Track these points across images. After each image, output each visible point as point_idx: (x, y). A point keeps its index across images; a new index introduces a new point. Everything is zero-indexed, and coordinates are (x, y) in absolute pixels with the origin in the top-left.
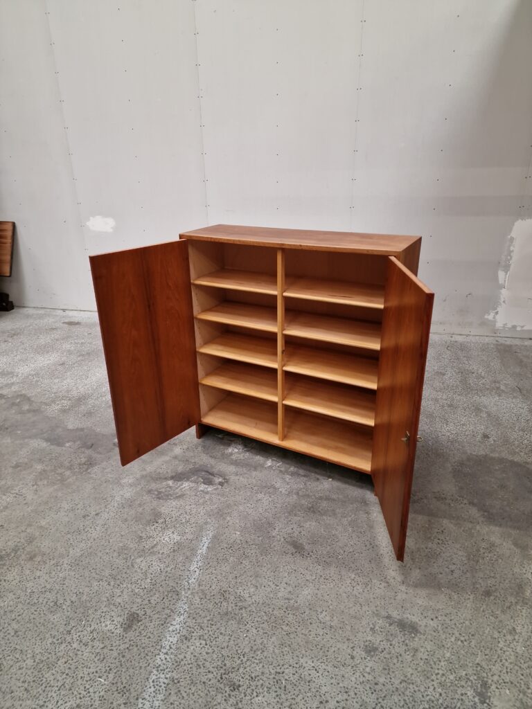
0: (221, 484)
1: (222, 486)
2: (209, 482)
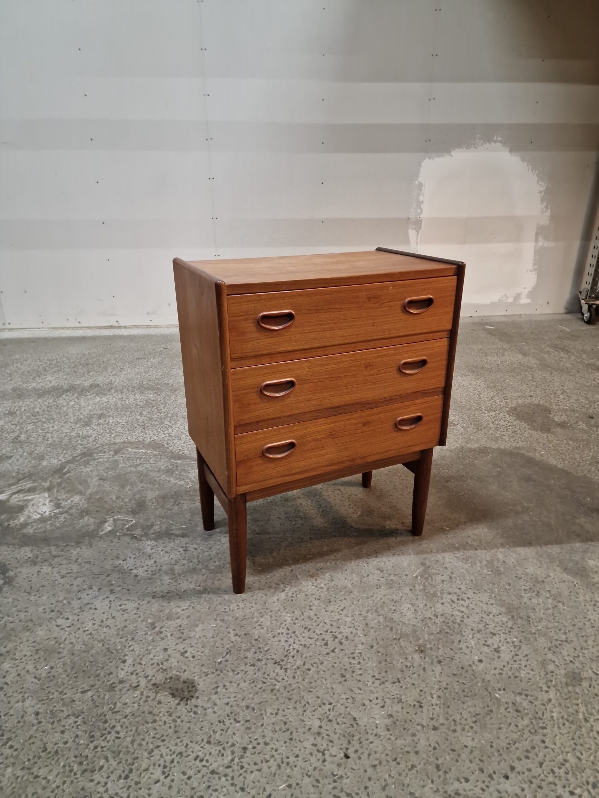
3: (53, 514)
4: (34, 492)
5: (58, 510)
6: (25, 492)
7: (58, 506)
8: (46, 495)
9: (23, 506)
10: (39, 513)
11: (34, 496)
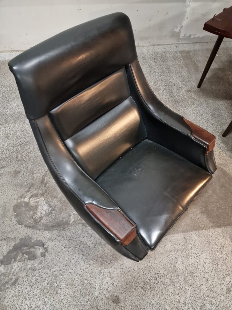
0: (43, 255)
1: (45, 257)
2: (33, 257)
3: (49, 211)
4: (38, 197)
5: (51, 208)
6: (34, 197)
7: (50, 206)
8: (43, 198)
9: (36, 206)
10: (44, 211)
11: (39, 199)
